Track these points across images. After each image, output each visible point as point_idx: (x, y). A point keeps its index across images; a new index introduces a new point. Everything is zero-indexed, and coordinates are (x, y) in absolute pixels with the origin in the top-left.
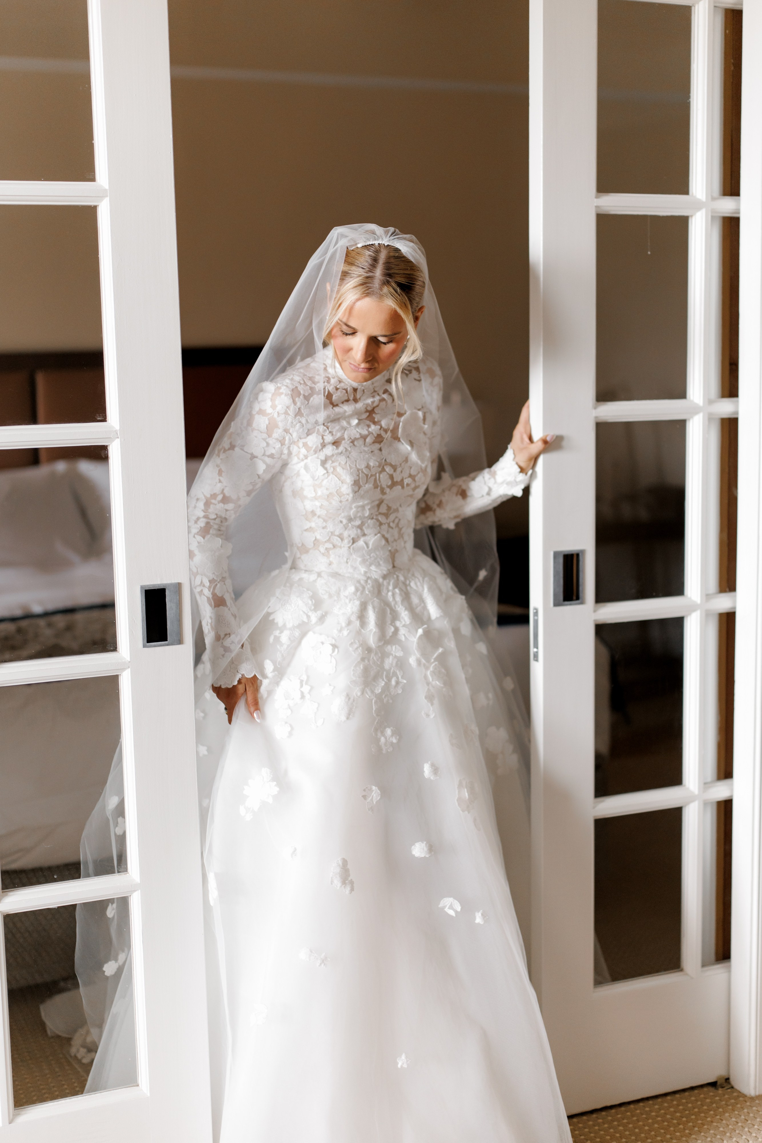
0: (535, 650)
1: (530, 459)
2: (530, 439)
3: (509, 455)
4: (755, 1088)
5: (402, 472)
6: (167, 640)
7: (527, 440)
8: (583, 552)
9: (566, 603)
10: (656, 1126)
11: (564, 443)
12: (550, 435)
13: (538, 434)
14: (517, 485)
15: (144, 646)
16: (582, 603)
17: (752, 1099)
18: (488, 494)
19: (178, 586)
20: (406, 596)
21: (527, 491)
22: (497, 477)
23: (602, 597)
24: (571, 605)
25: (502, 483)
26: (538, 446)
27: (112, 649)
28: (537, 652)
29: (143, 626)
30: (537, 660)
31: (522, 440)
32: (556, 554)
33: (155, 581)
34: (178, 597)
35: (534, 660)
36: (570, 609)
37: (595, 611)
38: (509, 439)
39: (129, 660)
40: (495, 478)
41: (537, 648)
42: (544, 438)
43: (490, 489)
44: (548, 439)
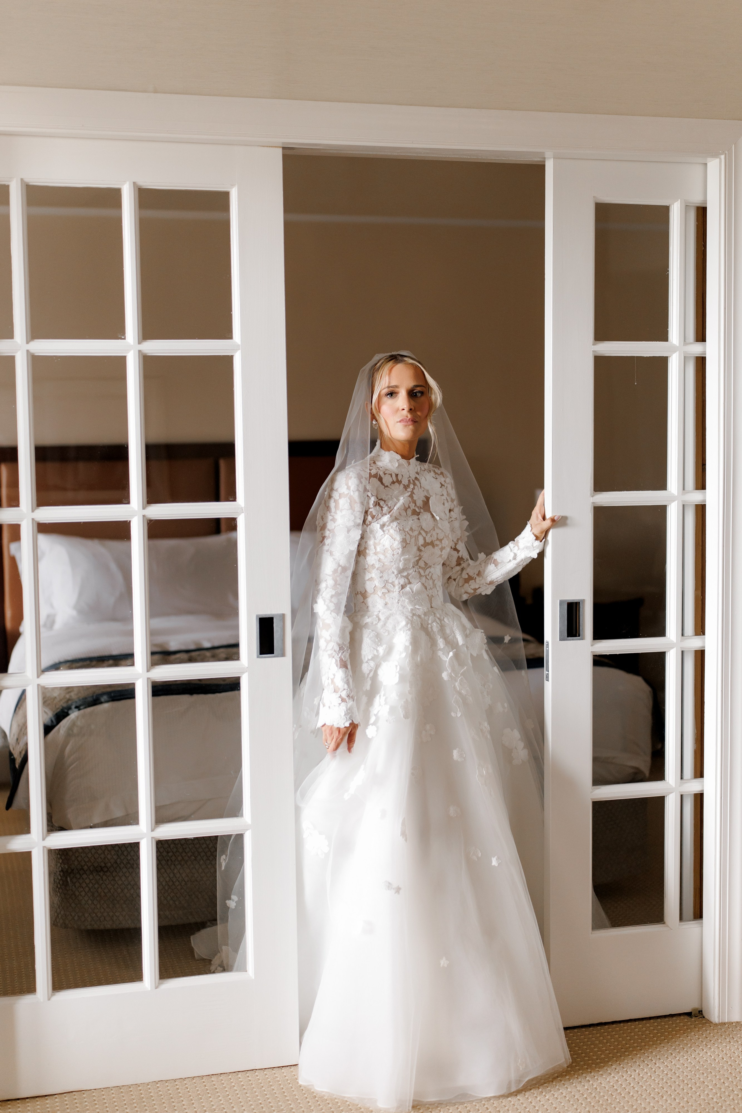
0: (547, 672)
1: (542, 532)
2: (544, 518)
3: (528, 528)
4: (719, 1016)
5: (431, 536)
6: (274, 654)
7: (541, 518)
8: (583, 601)
9: (570, 638)
10: (636, 1037)
11: (569, 522)
12: (558, 514)
13: (548, 515)
14: (534, 550)
15: (258, 657)
16: (583, 639)
17: (716, 1025)
18: (514, 558)
19: (283, 615)
20: (442, 628)
21: (541, 555)
22: (519, 544)
23: (599, 635)
24: (573, 640)
25: (523, 549)
26: (547, 523)
27: (236, 658)
28: (548, 674)
29: (257, 643)
30: (548, 680)
31: (537, 517)
32: (561, 602)
33: (266, 612)
34: (282, 624)
35: (546, 680)
36: (573, 643)
37: (592, 645)
38: (528, 517)
39: (247, 666)
40: (518, 546)
41: (548, 671)
42: (552, 517)
43: (515, 555)
44: (555, 518)
